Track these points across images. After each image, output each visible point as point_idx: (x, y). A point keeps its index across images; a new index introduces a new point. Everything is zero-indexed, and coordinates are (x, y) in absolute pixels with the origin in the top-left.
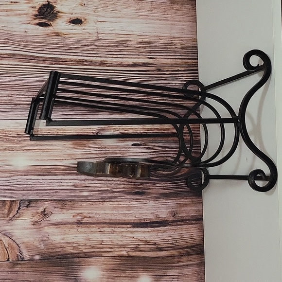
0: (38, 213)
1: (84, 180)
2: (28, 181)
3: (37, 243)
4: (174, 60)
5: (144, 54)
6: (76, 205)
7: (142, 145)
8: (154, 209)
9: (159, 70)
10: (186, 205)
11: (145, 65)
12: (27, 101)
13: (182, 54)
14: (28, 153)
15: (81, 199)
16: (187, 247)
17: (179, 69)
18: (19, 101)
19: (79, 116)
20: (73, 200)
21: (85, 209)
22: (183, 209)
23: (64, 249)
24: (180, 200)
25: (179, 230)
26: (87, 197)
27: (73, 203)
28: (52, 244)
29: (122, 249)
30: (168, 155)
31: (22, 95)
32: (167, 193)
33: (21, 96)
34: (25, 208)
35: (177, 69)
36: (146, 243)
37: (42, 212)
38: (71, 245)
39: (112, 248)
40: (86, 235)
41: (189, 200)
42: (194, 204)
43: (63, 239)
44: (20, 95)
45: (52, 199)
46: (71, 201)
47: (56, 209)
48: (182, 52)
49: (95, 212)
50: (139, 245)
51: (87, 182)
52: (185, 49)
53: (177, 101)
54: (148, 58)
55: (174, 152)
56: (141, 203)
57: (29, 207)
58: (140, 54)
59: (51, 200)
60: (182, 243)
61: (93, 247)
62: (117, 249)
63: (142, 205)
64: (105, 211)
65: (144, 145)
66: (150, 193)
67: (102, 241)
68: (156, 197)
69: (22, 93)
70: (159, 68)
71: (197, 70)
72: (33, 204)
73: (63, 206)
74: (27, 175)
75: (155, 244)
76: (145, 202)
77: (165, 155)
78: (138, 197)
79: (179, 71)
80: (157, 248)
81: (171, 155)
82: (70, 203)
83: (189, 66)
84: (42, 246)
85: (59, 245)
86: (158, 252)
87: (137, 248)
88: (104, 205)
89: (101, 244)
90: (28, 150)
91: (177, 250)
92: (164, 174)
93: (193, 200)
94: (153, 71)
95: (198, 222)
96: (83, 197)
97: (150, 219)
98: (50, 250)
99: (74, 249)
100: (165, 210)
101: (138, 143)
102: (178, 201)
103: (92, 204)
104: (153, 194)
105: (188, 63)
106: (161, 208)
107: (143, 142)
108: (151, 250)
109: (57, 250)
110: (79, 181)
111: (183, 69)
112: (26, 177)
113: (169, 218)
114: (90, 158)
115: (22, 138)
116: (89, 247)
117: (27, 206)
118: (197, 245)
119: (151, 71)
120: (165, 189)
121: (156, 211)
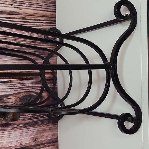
4: (36, 11)
5: (10, 3)
7: (9, 82)
8: (18, 137)
9: (24, 18)
10: (44, 131)
11: (11, 13)
13: (43, 7)
17: (40, 19)
22: (42, 134)
24: (40, 128)
30: (31, 90)
32: (29, 123)
35: (38, 19)
41: (47, 127)
42: (51, 130)
48: (42, 5)
52: (45, 3)
53: (38, 45)
54: (14, 7)
55: (36, 88)
56: (7, 133)
58: (8, 3)
63: (8, 135)
65: (11, 82)
66: (15, 124)
68: (20, 127)
70: (24, 16)
71: (55, 21)
76: (10, 132)
77: (29, 90)
78: (5, 128)
79: (39, 20)
81: (34, 90)
83: (48, 17)
93: (50, 126)
94: (18, 19)
95: (53, 144)
97: (15, 147)
100: (28, 137)
101: (5, 80)
102: (38, 128)
104: (18, 124)
105: (47, 15)
106: (24, 136)
107: (10, 80)
111: (43, 19)
113: (31, 143)
119: (16, 19)
120: (28, 120)
121: (20, 139)
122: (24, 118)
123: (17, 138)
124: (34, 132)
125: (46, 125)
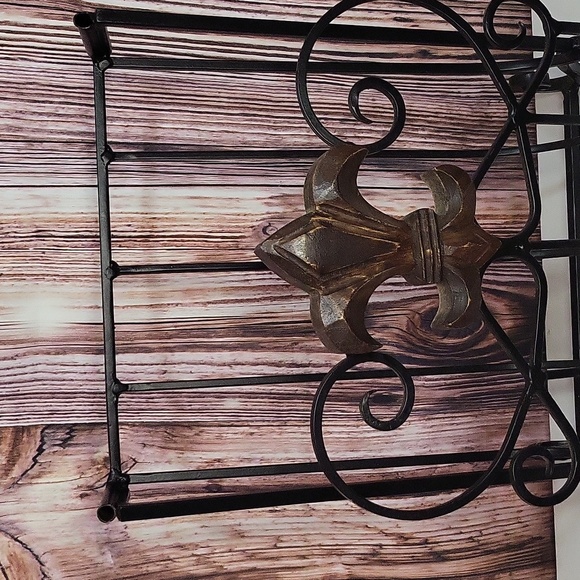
0: (94, 462)
1: (229, 365)
2: (67, 369)
3: (92, 552)
5: (384, 7)
6: (205, 436)
8: (420, 443)
9: (424, 54)
10: (502, 429)
12: (62, 133)
14: (68, 287)
15: (220, 419)
16: (508, 548)
18: (38, 131)
19: (211, 178)
20: (198, 424)
21: (231, 447)
23: (172, 565)
24: (489, 418)
25: (486, 501)
26: (236, 413)
27: (196, 430)
28: (135, 552)
29: (335, 559)
31: (49, 114)
32: (454, 399)
33: (46, 118)
34: (57, 448)
36: (401, 541)
37: (105, 459)
38: (190, 553)
39: (304, 557)
40: (232, 522)
43: (168, 535)
44: (41, 114)
45: (136, 419)
46: (190, 426)
47: (148, 450)
49: (260, 456)
50: (381, 546)
51: (238, 369)
53: (474, 141)
54: (396, 19)
57: (70, 445)
59: (133, 425)
60: (495, 537)
61: (252, 557)
62: (319, 561)
64: (286, 452)
67: (278, 539)
68: (425, 410)
69: (49, 108)
70: (424, 47)
72: (80, 438)
73: (166, 442)
74: (65, 353)
75: (426, 542)
78: (381, 411)
80: (431, 554)
82: (188, 433)
84: (109, 559)
85: (157, 553)
86: (433, 565)
87: (374, 557)
88: (286, 436)
89: (276, 547)
90: (66, 278)
91: (485, 558)
92: (445, 346)
94: (409, 56)
96: (223, 412)
97: (413, 473)
98: (132, 569)
99: (198, 563)
102: (484, 418)
103: (252, 434)
106: (440, 441)
108: (415, 560)
109: (152, 568)
110: (215, 369)
112: (61, 358)
113: (461, 468)
114: (248, 300)
115: (50, 242)
116: (241, 557)
117: (65, 443)
118: (533, 539)
119: (402, 56)
120: (450, 388)
121: (427, 449)
122: (436, 380)
123: (416, 445)
124: (470, 432)
125: (507, 410)
